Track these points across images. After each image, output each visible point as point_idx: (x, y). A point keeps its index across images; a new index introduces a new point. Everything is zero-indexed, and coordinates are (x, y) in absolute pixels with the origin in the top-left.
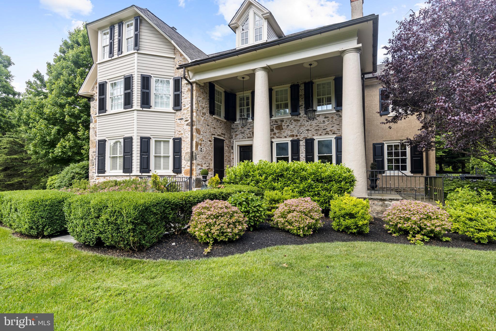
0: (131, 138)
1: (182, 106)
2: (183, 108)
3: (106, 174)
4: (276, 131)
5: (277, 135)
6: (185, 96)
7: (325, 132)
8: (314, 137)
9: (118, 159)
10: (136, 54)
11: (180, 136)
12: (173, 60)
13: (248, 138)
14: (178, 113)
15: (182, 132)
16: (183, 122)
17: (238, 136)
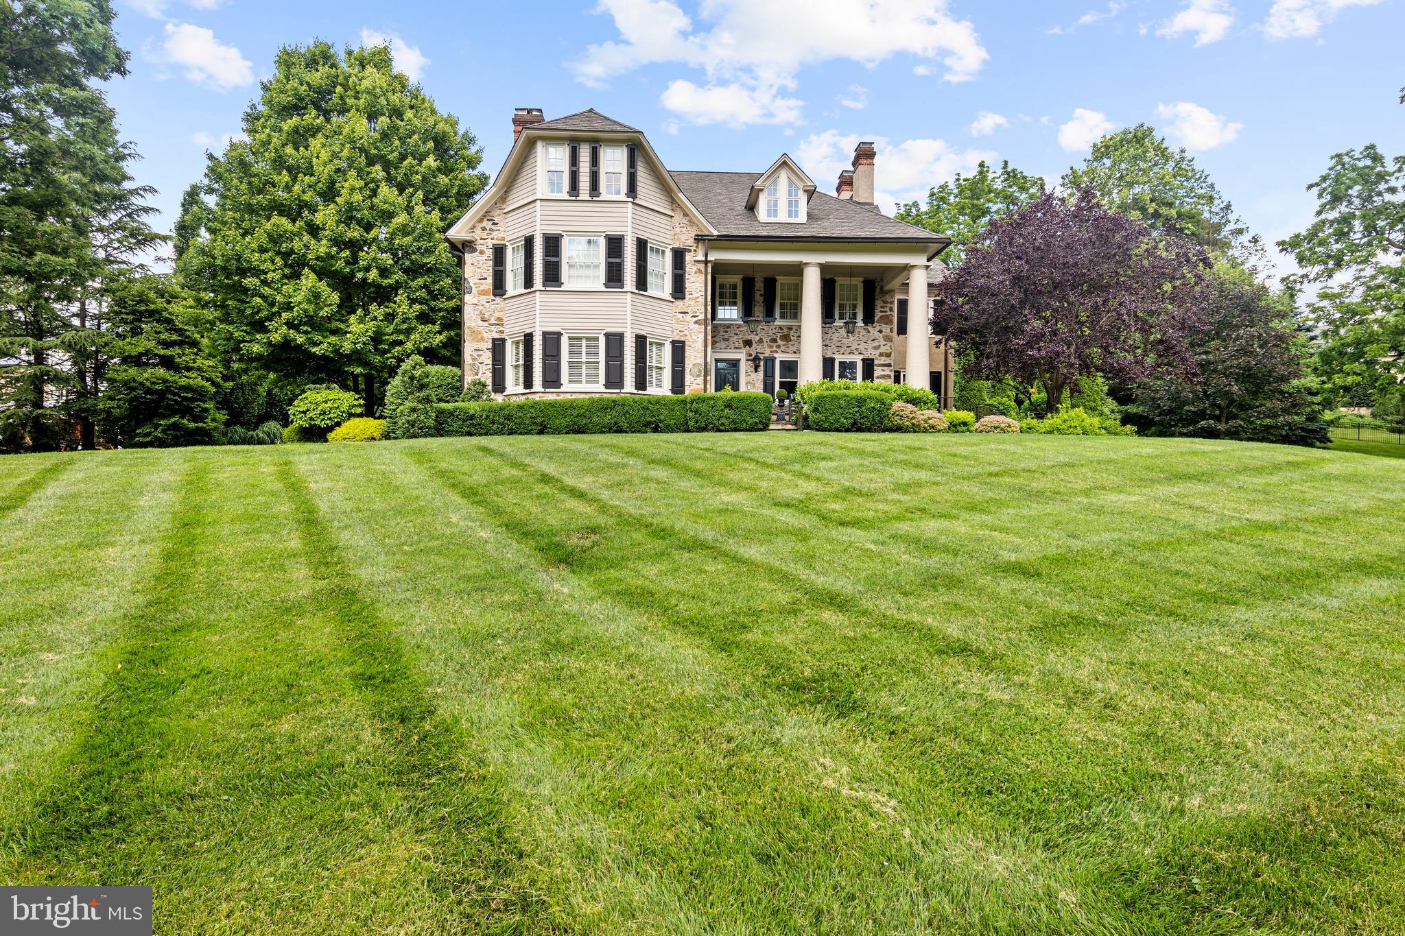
0: (621, 336)
1: (687, 294)
2: (688, 296)
3: (562, 389)
4: (780, 342)
5: (783, 348)
6: (692, 279)
7: (848, 350)
8: (835, 356)
9: (584, 366)
10: (630, 204)
11: (683, 339)
12: (669, 219)
13: (736, 348)
14: (679, 303)
15: (686, 333)
16: (687, 317)
17: (718, 345)
